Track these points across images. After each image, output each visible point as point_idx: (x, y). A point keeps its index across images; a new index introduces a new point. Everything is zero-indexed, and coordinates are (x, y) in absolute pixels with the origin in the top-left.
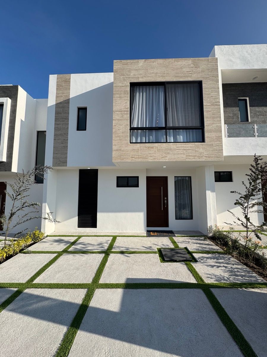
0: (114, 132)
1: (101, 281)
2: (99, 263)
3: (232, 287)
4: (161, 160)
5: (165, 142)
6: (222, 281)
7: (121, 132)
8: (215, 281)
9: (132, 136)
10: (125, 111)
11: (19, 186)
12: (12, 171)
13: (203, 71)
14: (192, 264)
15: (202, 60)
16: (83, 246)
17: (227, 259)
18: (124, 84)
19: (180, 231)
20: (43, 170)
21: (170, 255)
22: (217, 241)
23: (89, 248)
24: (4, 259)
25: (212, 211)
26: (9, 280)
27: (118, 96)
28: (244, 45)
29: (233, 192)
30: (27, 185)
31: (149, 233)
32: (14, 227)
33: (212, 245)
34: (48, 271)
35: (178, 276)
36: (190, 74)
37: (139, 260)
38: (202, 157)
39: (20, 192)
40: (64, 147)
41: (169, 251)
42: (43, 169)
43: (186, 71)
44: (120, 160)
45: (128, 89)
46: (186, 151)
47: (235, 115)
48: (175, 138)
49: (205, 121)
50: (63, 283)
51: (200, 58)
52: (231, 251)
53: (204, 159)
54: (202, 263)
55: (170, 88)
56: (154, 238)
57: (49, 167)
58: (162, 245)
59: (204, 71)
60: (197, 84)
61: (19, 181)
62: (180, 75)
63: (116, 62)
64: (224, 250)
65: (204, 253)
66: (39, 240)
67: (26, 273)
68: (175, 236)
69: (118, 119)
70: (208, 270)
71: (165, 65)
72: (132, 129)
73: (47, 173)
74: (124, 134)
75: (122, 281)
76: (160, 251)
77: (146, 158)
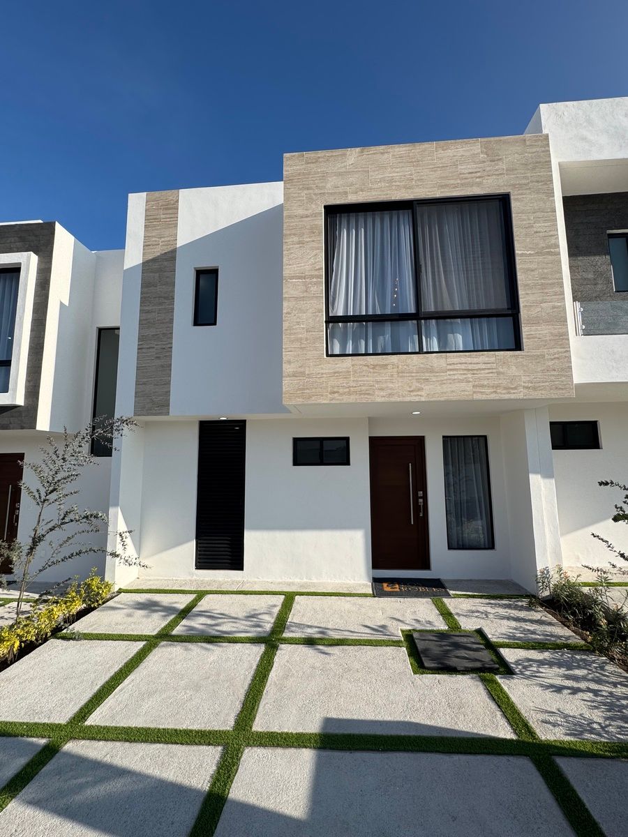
0: (286, 330)
1: (259, 726)
2: (252, 673)
3: (618, 757)
4: (408, 399)
5: (417, 350)
6: (587, 736)
7: (303, 328)
8: (567, 734)
9: (333, 337)
10: (312, 277)
11: (54, 469)
12: (38, 428)
13: (510, 170)
14: (499, 681)
15: (509, 143)
16: (209, 622)
17: (596, 668)
18: (310, 211)
19: (461, 581)
20: (112, 428)
21: (438, 652)
22: (565, 613)
23: (224, 628)
24: (15, 656)
25: (547, 530)
26: (25, 714)
27: (296, 239)
28: (617, 99)
29: (607, 484)
30: (73, 467)
31: (380, 587)
32: (40, 571)
33: (550, 624)
34: (121, 690)
35: (462, 717)
36: (477, 178)
37: (356, 665)
38: (515, 388)
39: (56, 483)
40: (162, 366)
41: (434, 638)
42: (112, 425)
43: (466, 171)
44: (301, 400)
45: (321, 222)
46: (474, 374)
47: (600, 274)
48: (442, 340)
49: (520, 296)
50: (161, 727)
51: (502, 138)
52: (606, 645)
53: (522, 394)
54: (528, 678)
55: (426, 217)
56: (393, 599)
57: (127, 420)
58: (413, 623)
59: (513, 170)
60: (496, 204)
61: (54, 457)
62: (452, 182)
63: (289, 159)
64: (585, 640)
65: (530, 649)
66: (100, 602)
67: (68, 696)
68: (448, 596)
69: (295, 296)
70: (545, 701)
71: (413, 160)
72: (331, 320)
73: (121, 435)
74: (311, 333)
75: (312, 726)
76: (409, 638)
77: (368, 394)
